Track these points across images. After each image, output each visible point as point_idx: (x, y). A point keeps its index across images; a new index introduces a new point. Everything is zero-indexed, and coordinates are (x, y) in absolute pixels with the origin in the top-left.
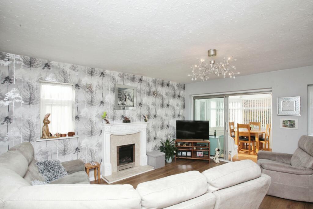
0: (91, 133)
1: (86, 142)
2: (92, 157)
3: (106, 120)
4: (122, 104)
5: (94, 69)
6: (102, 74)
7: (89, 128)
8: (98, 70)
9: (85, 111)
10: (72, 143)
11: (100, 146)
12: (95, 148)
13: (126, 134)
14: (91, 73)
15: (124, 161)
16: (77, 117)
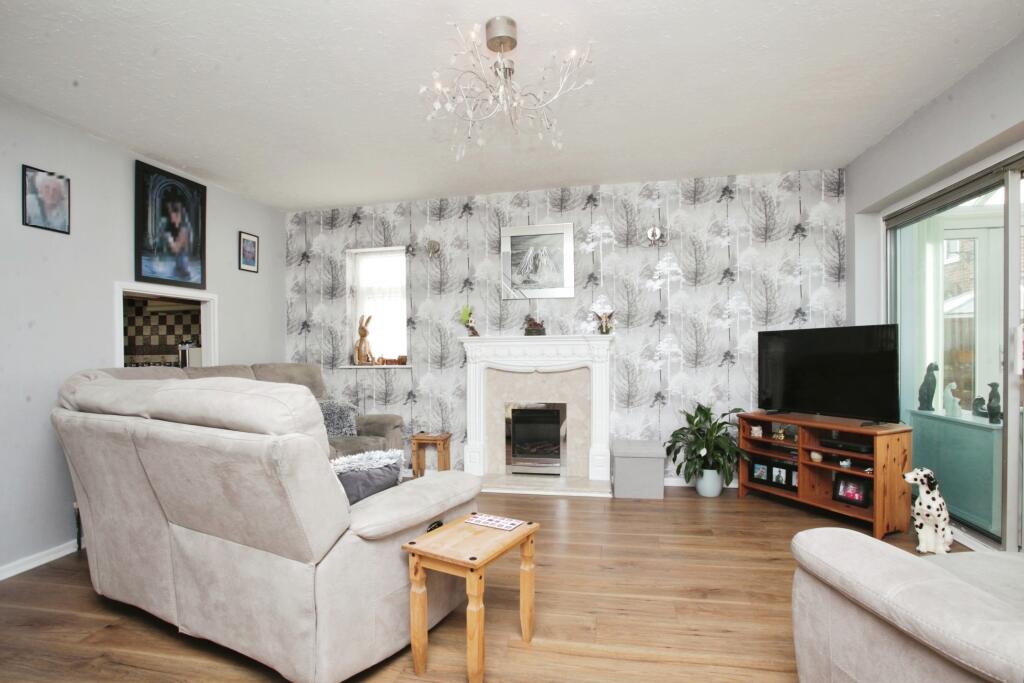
0: (441, 361)
1: (429, 381)
2: (444, 421)
3: (472, 329)
4: (525, 282)
5: (446, 200)
6: (467, 208)
7: (436, 347)
8: (455, 202)
9: (428, 306)
10: (402, 380)
11: (462, 394)
12: (450, 400)
13: (533, 370)
14: (440, 212)
15: (534, 450)
16: (410, 322)
